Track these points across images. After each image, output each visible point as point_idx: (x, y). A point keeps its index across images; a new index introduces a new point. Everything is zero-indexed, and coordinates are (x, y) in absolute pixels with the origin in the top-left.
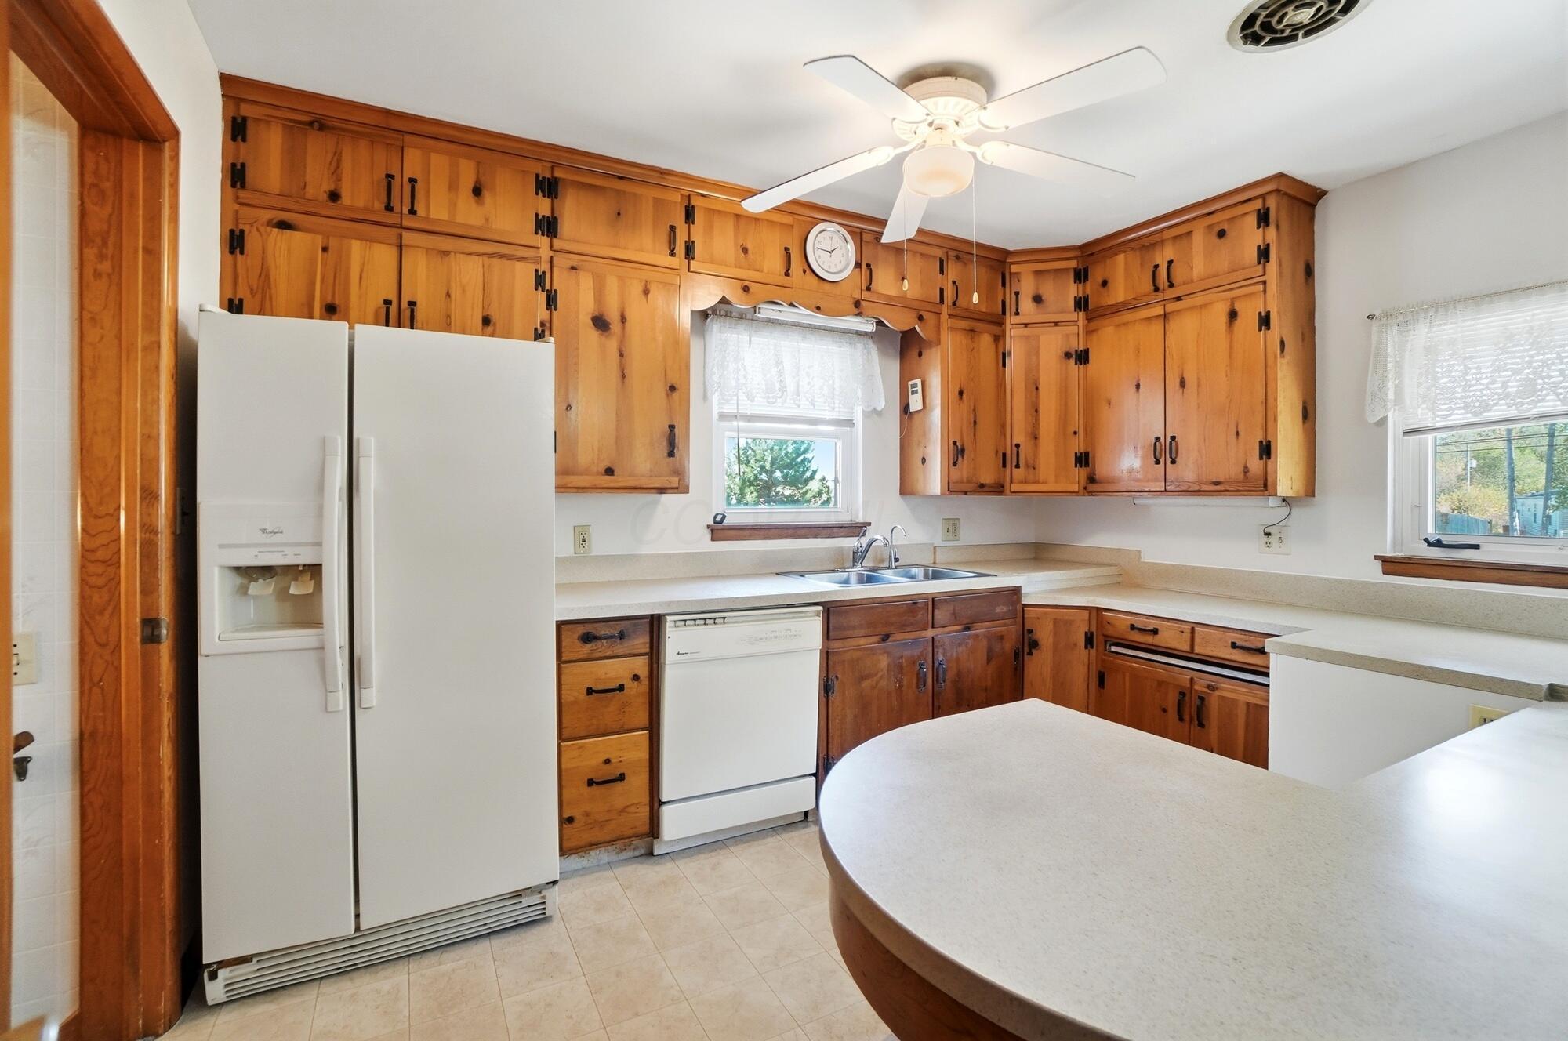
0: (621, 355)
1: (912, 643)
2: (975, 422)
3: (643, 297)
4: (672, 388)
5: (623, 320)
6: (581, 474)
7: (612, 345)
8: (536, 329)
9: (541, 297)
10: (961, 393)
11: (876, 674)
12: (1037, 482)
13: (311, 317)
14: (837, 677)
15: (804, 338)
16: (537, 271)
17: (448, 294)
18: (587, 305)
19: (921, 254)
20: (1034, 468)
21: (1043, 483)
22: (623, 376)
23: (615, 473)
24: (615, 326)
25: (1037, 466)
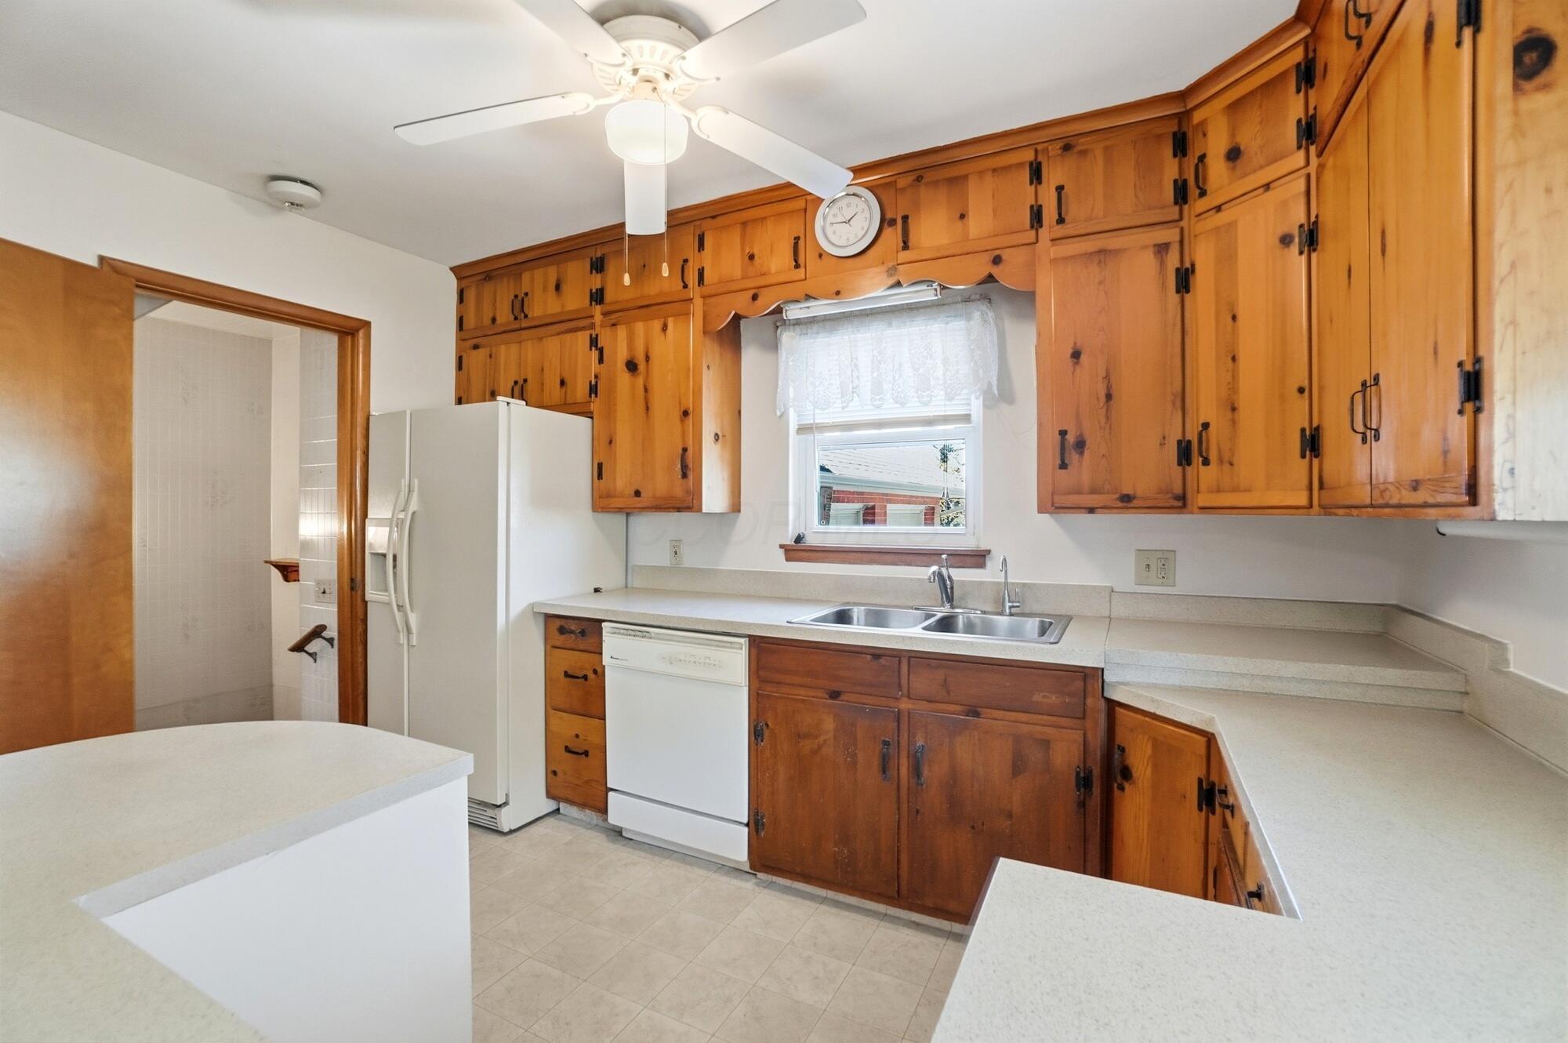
0: (646, 390)
1: (870, 709)
2: (1109, 397)
3: (662, 334)
4: (686, 413)
5: (647, 358)
6: (619, 497)
7: (640, 381)
8: (591, 382)
9: (595, 354)
10: (1076, 355)
11: (817, 737)
12: (1235, 489)
13: (485, 401)
14: (767, 725)
15: (890, 324)
16: (591, 335)
17: (543, 368)
18: (622, 355)
19: (994, 170)
20: (1231, 464)
21: (1245, 491)
22: (647, 409)
23: (642, 495)
24: (642, 367)
25: (1235, 462)
